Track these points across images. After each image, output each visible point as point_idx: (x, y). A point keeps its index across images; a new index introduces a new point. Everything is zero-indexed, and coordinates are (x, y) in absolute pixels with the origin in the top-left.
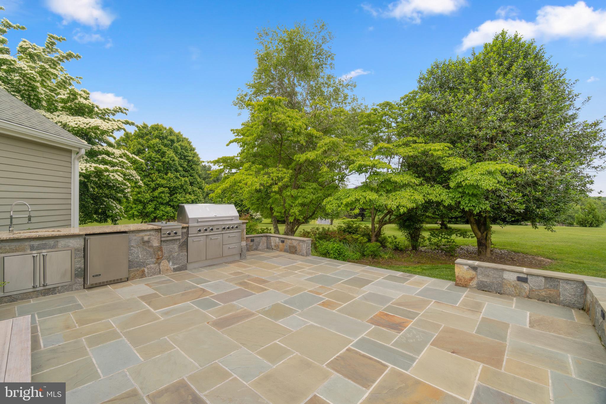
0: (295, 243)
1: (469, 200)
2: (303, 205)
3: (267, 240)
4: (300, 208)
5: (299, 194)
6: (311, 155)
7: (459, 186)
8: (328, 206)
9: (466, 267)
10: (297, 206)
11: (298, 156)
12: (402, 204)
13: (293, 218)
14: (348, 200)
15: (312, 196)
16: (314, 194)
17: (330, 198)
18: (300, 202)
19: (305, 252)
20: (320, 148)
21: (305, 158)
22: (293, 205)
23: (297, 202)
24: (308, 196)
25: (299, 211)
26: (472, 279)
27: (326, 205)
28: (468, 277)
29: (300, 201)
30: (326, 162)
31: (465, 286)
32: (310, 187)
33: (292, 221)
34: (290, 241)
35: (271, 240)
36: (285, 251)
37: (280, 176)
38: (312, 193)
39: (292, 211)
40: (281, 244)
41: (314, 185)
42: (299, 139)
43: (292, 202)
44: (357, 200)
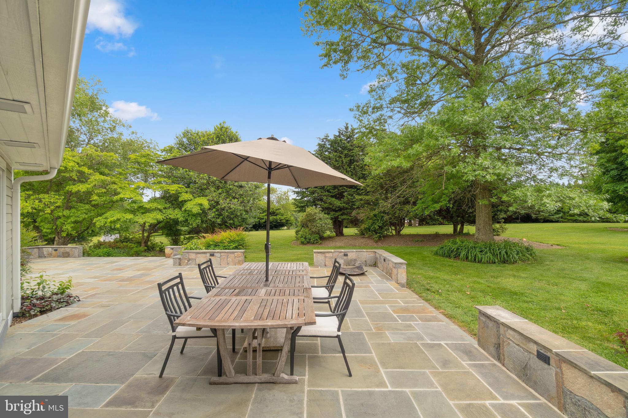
0: (68, 250)
1: (192, 218)
2: (75, 222)
3: (39, 250)
4: (72, 225)
5: (71, 214)
6: (82, 188)
7: (185, 211)
8: (98, 223)
9: (169, 249)
10: (69, 223)
11: (71, 187)
12: (147, 221)
13: (66, 233)
14: (112, 219)
15: (84, 216)
16: (86, 214)
17: (99, 218)
18: (72, 221)
19: (77, 255)
20: (91, 182)
21: (76, 190)
22: (66, 223)
23: (69, 221)
24: (81, 215)
25: (72, 227)
26: (172, 253)
27: (96, 222)
28: (170, 253)
29: (72, 219)
30: (96, 192)
31: (169, 257)
32: (83, 208)
33: (65, 235)
34: (63, 249)
35: (43, 251)
36: (59, 256)
37: (52, 202)
38: (85, 213)
39: (64, 227)
40: (54, 252)
41: (87, 206)
42: (71, 175)
43: (64, 221)
44: (119, 220)
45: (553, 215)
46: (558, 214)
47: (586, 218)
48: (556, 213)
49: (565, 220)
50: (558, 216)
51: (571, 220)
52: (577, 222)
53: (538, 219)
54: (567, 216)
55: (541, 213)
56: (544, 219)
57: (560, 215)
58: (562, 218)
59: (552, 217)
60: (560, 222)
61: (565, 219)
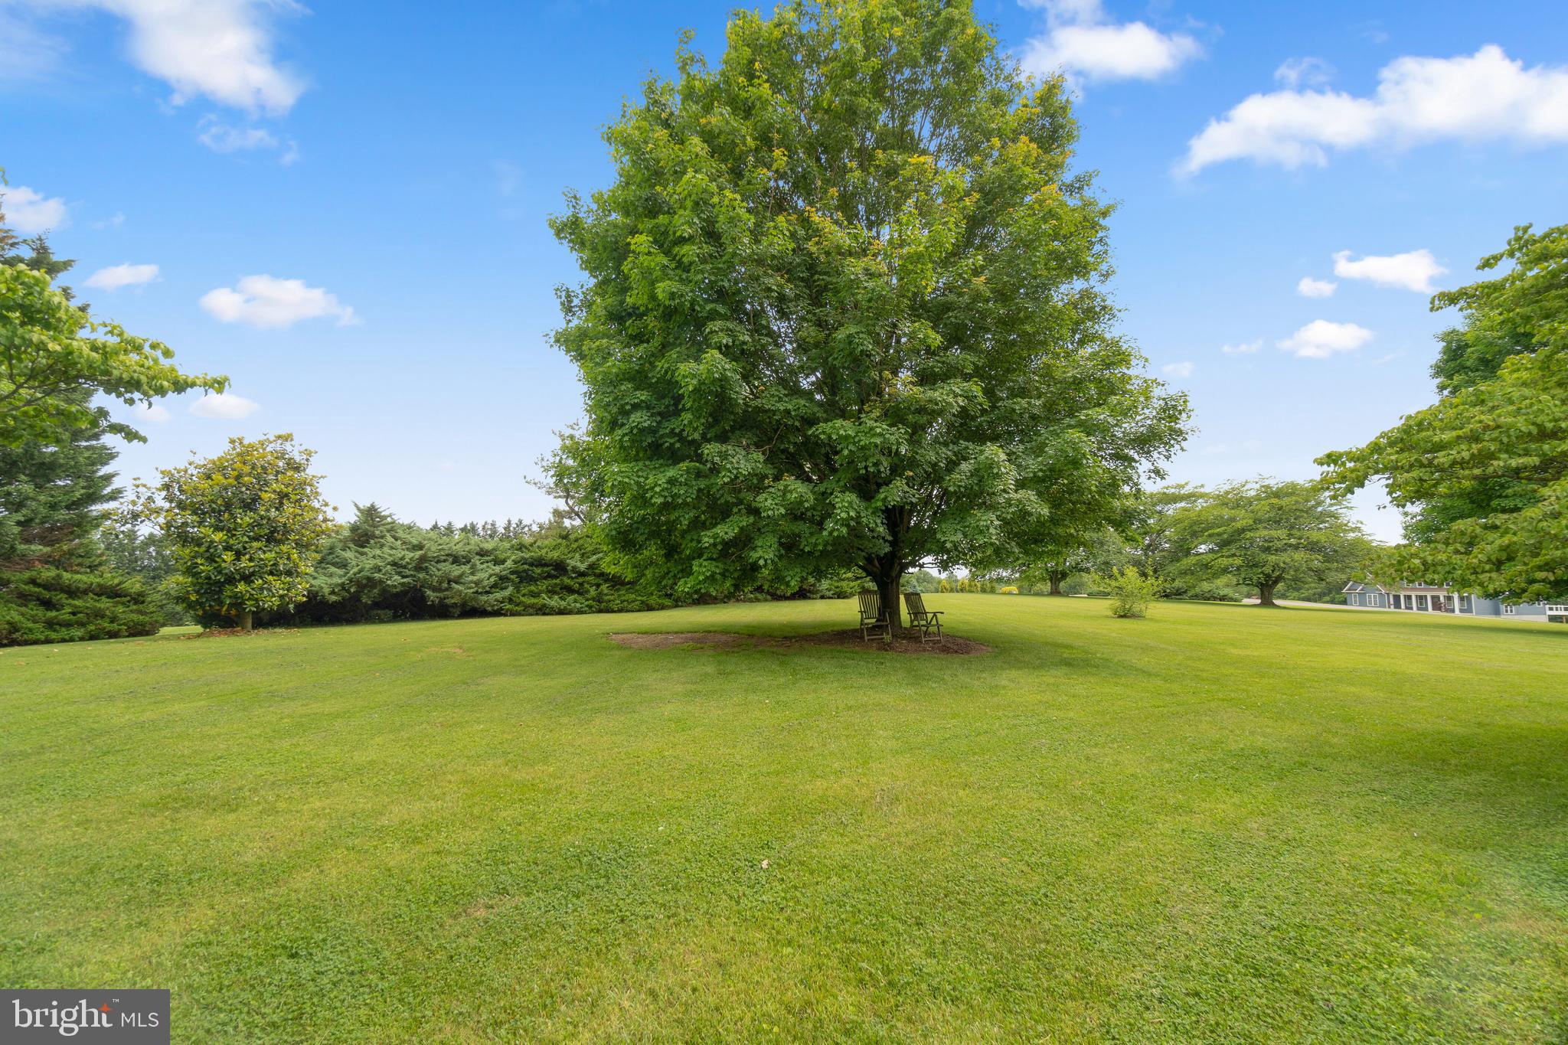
45: (487, 592)
46: (502, 589)
47: (564, 600)
48: (495, 586)
49: (519, 609)
50: (499, 595)
51: (532, 606)
52: (544, 614)
53: (447, 606)
54: (524, 595)
55: (454, 585)
56: (464, 604)
57: (507, 593)
58: (510, 600)
59: (484, 598)
60: (505, 615)
61: (517, 605)
